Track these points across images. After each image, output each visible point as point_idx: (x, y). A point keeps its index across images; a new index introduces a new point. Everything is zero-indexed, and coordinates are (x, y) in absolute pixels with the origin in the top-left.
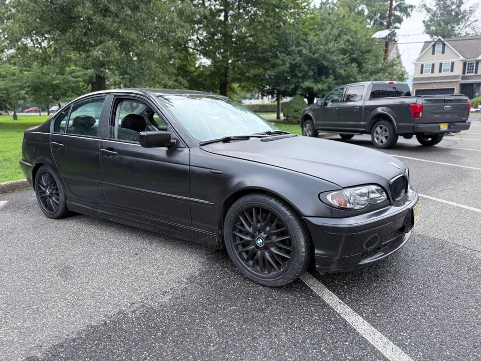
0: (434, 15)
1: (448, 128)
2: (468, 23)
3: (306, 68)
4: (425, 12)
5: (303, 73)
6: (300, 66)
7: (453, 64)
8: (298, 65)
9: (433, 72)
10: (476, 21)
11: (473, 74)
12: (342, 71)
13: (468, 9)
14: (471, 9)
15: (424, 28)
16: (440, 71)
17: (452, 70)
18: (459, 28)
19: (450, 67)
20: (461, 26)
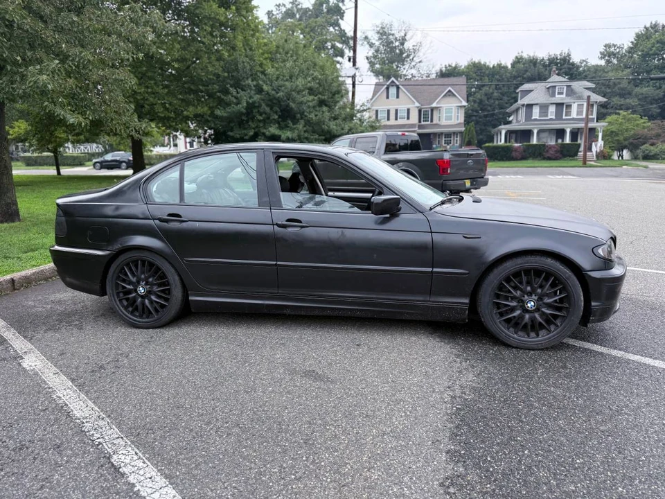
0: (377, 51)
1: (471, 185)
2: (413, 64)
3: (268, 109)
4: (368, 46)
5: (264, 115)
6: (260, 106)
7: (408, 110)
8: (257, 105)
9: (388, 119)
10: (420, 62)
11: (429, 123)
12: (312, 116)
13: (411, 48)
14: (415, 48)
15: (368, 65)
16: (396, 119)
17: (408, 118)
18: (404, 69)
19: (406, 114)
20: (407, 67)
